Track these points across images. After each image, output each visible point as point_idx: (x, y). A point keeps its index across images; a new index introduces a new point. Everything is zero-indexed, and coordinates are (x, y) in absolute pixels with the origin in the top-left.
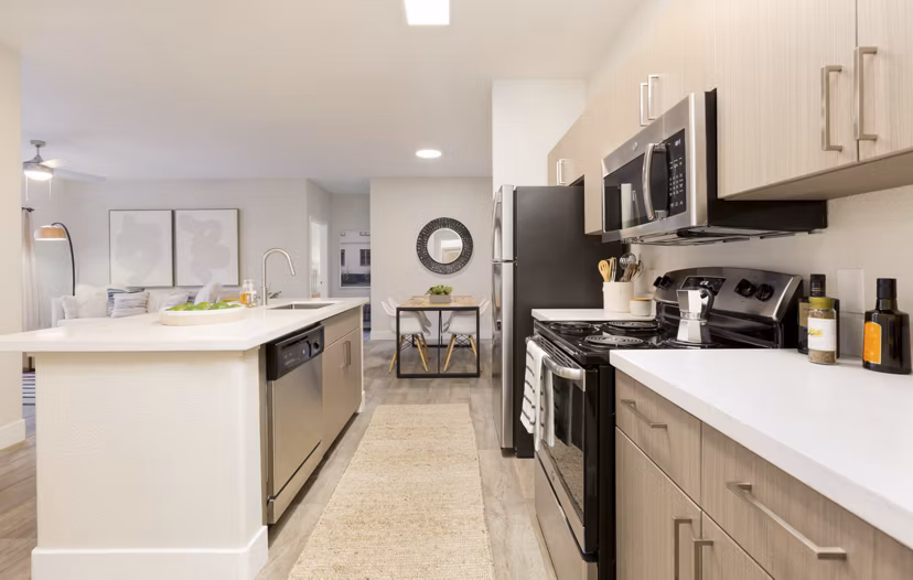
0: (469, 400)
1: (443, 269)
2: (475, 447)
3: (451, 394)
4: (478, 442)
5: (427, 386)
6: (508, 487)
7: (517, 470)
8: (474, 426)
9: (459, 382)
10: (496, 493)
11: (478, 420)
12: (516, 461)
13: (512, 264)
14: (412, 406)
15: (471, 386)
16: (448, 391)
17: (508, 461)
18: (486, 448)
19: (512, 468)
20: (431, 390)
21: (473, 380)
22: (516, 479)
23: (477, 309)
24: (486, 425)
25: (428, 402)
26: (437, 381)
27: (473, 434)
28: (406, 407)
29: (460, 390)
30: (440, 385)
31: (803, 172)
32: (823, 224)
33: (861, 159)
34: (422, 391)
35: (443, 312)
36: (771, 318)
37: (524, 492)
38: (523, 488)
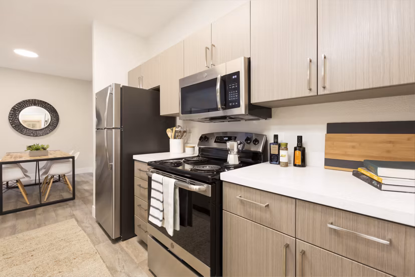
0: (73, 216)
1: (35, 133)
2: (92, 245)
3: (57, 215)
4: (92, 241)
5: (34, 215)
6: (125, 261)
7: (125, 248)
8: (85, 232)
9: (60, 206)
10: (119, 269)
11: (86, 227)
12: (123, 244)
13: (119, 130)
14: (25, 233)
15: (70, 207)
16: (53, 214)
17: (117, 246)
18: (99, 243)
19: (122, 249)
20: (38, 217)
21: (71, 203)
22: (127, 253)
23: (73, 158)
24: (93, 228)
25: (39, 226)
26: (40, 209)
27: (87, 237)
28: (20, 235)
29: (63, 211)
30: (44, 212)
31: (294, 96)
32: (270, 117)
33: (319, 94)
34: (31, 220)
35: (39, 162)
36: (260, 152)
37: (136, 260)
38: (134, 258)
